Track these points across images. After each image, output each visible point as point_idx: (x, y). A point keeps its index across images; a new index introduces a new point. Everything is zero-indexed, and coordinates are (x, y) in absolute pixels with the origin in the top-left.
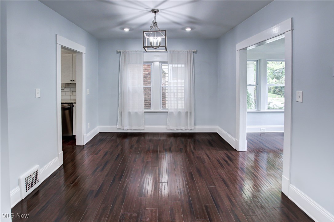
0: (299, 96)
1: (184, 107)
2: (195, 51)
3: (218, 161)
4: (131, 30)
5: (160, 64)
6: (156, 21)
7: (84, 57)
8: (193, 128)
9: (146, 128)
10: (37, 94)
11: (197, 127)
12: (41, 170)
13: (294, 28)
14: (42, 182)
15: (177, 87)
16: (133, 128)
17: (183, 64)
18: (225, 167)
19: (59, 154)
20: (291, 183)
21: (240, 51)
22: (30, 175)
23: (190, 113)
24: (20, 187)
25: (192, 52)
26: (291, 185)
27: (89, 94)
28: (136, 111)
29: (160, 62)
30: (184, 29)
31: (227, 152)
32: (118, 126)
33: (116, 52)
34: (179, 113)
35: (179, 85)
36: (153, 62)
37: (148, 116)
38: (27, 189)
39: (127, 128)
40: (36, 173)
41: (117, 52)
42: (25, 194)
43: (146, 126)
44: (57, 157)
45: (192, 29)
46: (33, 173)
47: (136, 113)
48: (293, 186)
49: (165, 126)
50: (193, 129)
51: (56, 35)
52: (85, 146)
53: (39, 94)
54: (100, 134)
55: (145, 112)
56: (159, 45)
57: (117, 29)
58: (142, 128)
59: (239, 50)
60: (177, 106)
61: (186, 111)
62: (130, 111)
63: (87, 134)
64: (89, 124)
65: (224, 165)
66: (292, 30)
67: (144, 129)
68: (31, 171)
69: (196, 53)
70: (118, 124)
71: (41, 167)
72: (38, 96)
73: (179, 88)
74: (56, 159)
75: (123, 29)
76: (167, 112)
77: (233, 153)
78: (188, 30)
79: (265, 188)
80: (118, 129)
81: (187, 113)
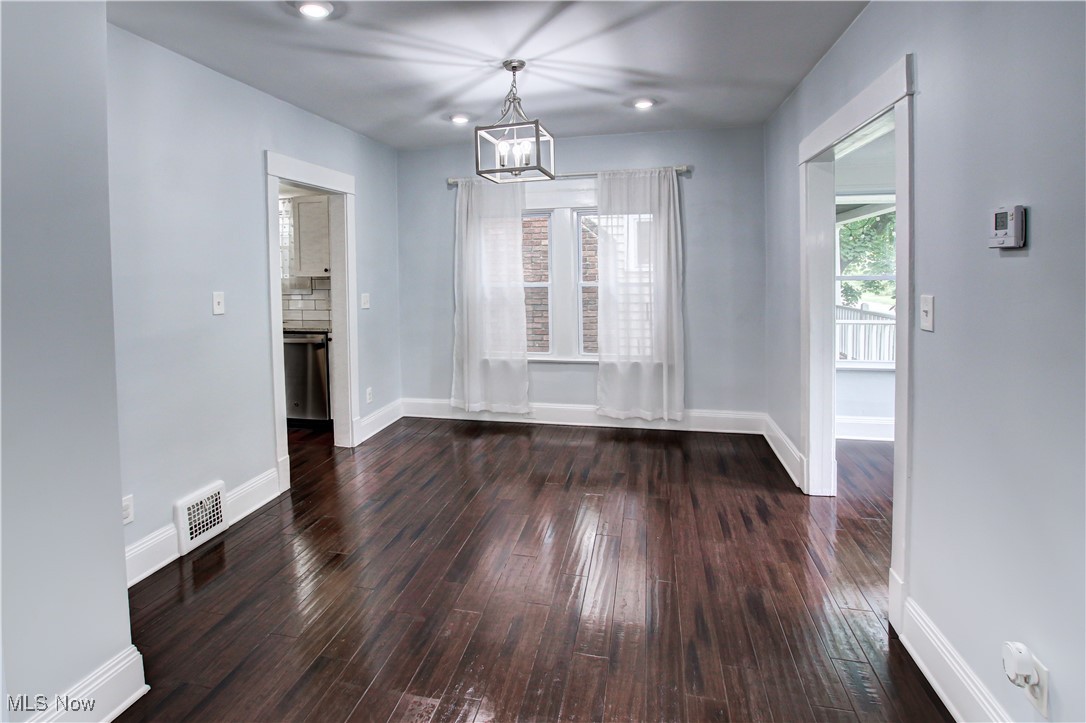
0: (926, 312)
1: (648, 352)
2: (684, 168)
3: (720, 516)
4: (473, 118)
5: (575, 214)
6: (518, 95)
7: (351, 203)
8: (678, 415)
9: (534, 410)
10: (215, 304)
11: (695, 413)
12: (228, 495)
13: (914, 88)
14: (231, 523)
15: (627, 285)
16: (497, 407)
17: (646, 213)
18: (733, 536)
19: (279, 460)
20: (909, 595)
21: (809, 164)
22: (201, 503)
23: (671, 368)
24: (177, 527)
25: (675, 174)
26: (909, 599)
27: (367, 306)
28: (503, 358)
29: (573, 209)
30: (630, 104)
31: (766, 493)
32: (453, 402)
33: (446, 186)
34: (636, 367)
35: (634, 280)
36: (552, 210)
37: (538, 375)
38: (192, 534)
39: (478, 407)
40: (216, 499)
41: (449, 184)
42: (189, 545)
43: (536, 405)
44: (274, 469)
45: (655, 102)
46: (208, 499)
47: (505, 364)
48: (913, 603)
49: (590, 408)
50: (679, 419)
51: (265, 153)
52: (356, 450)
53: (222, 304)
54: (407, 421)
55: (530, 362)
56: (527, 164)
57: (435, 120)
58: (524, 411)
59: (807, 162)
60: (628, 347)
61: (656, 361)
62: (487, 357)
63: (362, 416)
64: (369, 390)
65: (732, 531)
66: (911, 95)
67: (528, 413)
68: (203, 493)
69: (691, 177)
70: (453, 394)
71: (230, 487)
72: (218, 310)
73: (634, 290)
74: (272, 473)
75: (451, 118)
76: (597, 364)
77: (787, 499)
78: (644, 105)
79: (835, 606)
80: (456, 409)
81: (659, 366)
